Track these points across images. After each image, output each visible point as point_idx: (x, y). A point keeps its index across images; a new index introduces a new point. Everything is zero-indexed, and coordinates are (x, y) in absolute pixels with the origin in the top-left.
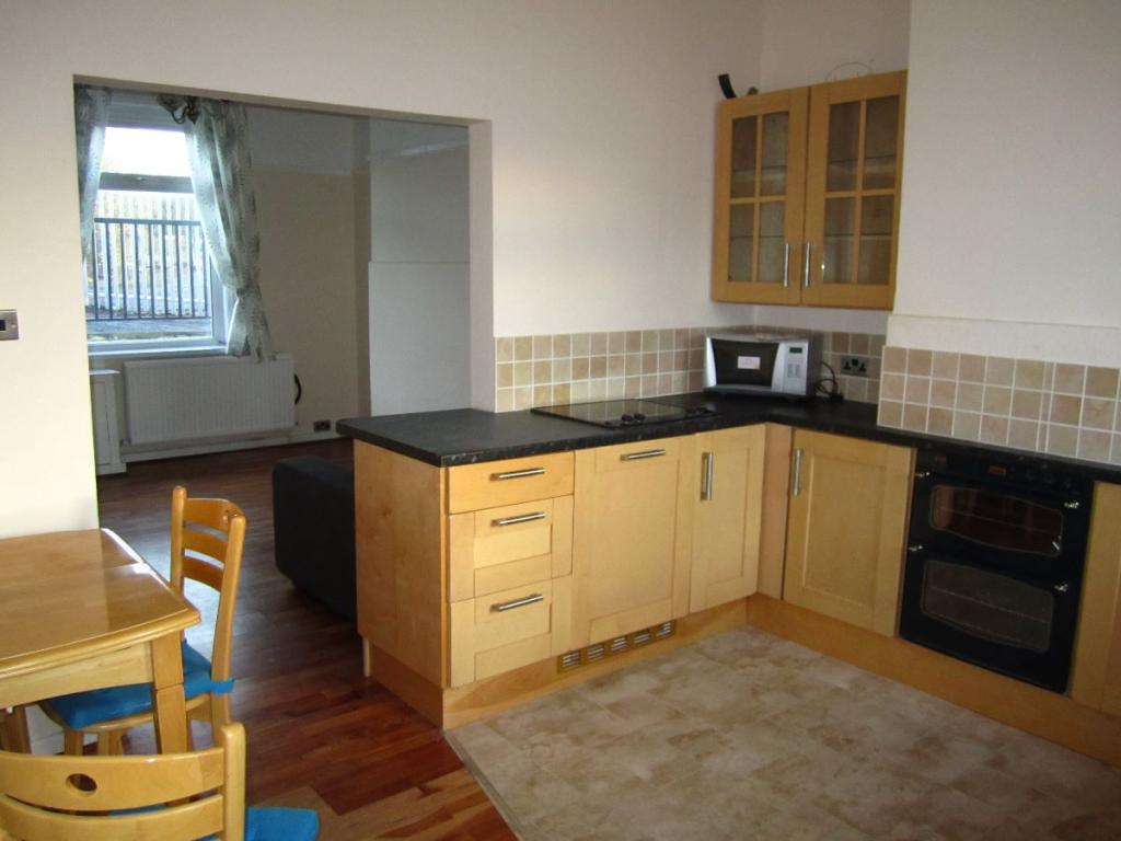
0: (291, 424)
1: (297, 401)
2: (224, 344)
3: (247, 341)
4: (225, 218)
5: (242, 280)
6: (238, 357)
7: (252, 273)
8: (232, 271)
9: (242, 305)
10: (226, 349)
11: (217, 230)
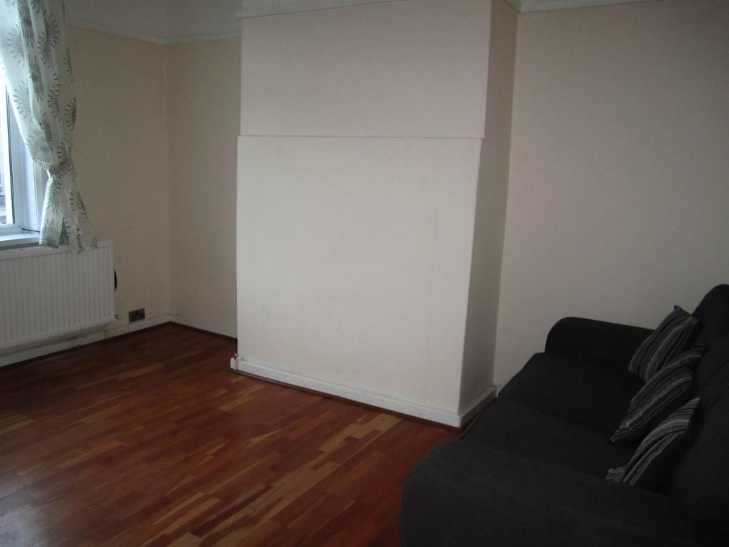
0: (111, 318)
2: (35, 231)
3: (64, 228)
5: (56, 156)
7: (67, 148)
8: (45, 144)
9: (56, 185)
10: (40, 238)
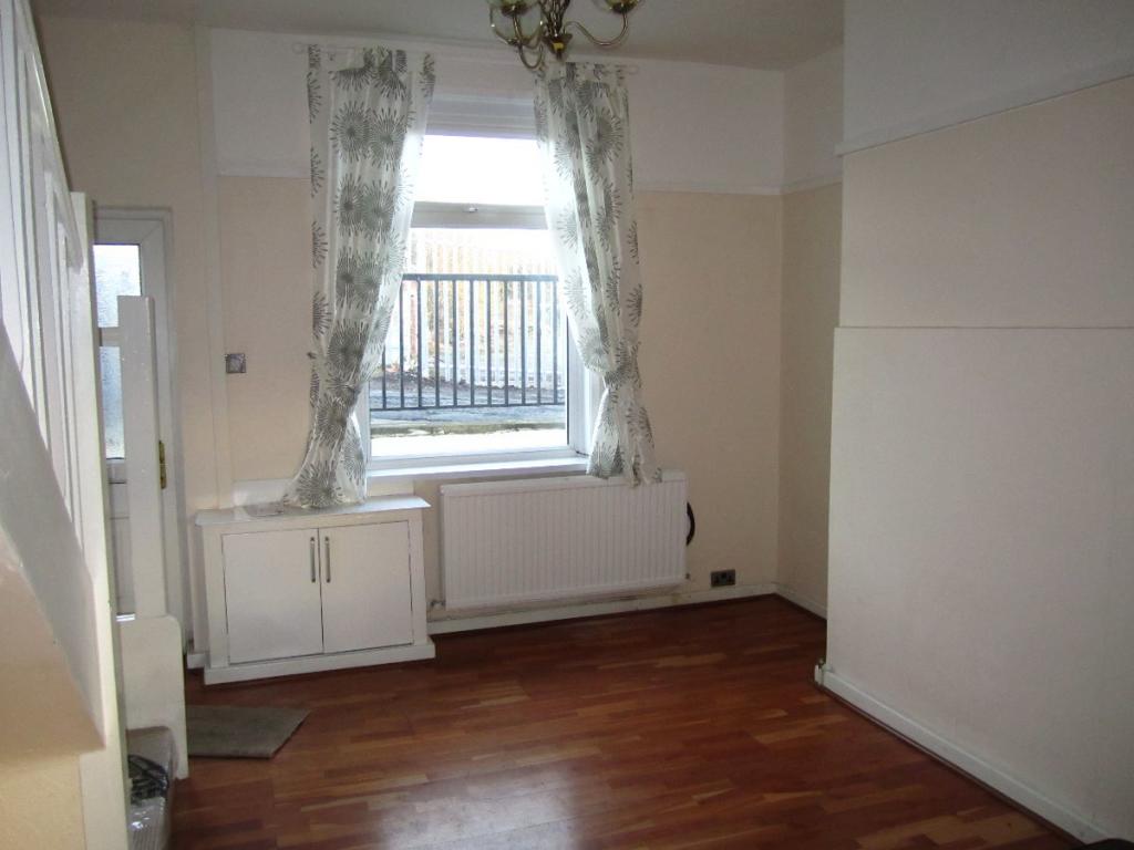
0: (679, 577)
1: (689, 539)
2: (585, 455)
3: (618, 453)
4: (591, 265)
5: (613, 360)
6: (606, 478)
7: (630, 348)
8: (599, 345)
9: (613, 398)
10: (587, 463)
11: (581, 282)
